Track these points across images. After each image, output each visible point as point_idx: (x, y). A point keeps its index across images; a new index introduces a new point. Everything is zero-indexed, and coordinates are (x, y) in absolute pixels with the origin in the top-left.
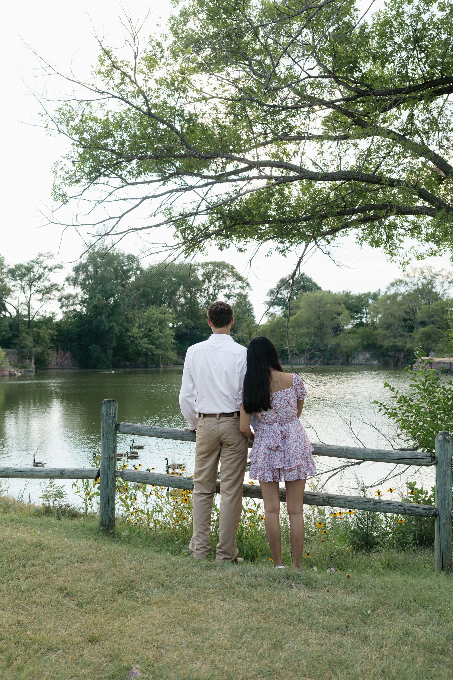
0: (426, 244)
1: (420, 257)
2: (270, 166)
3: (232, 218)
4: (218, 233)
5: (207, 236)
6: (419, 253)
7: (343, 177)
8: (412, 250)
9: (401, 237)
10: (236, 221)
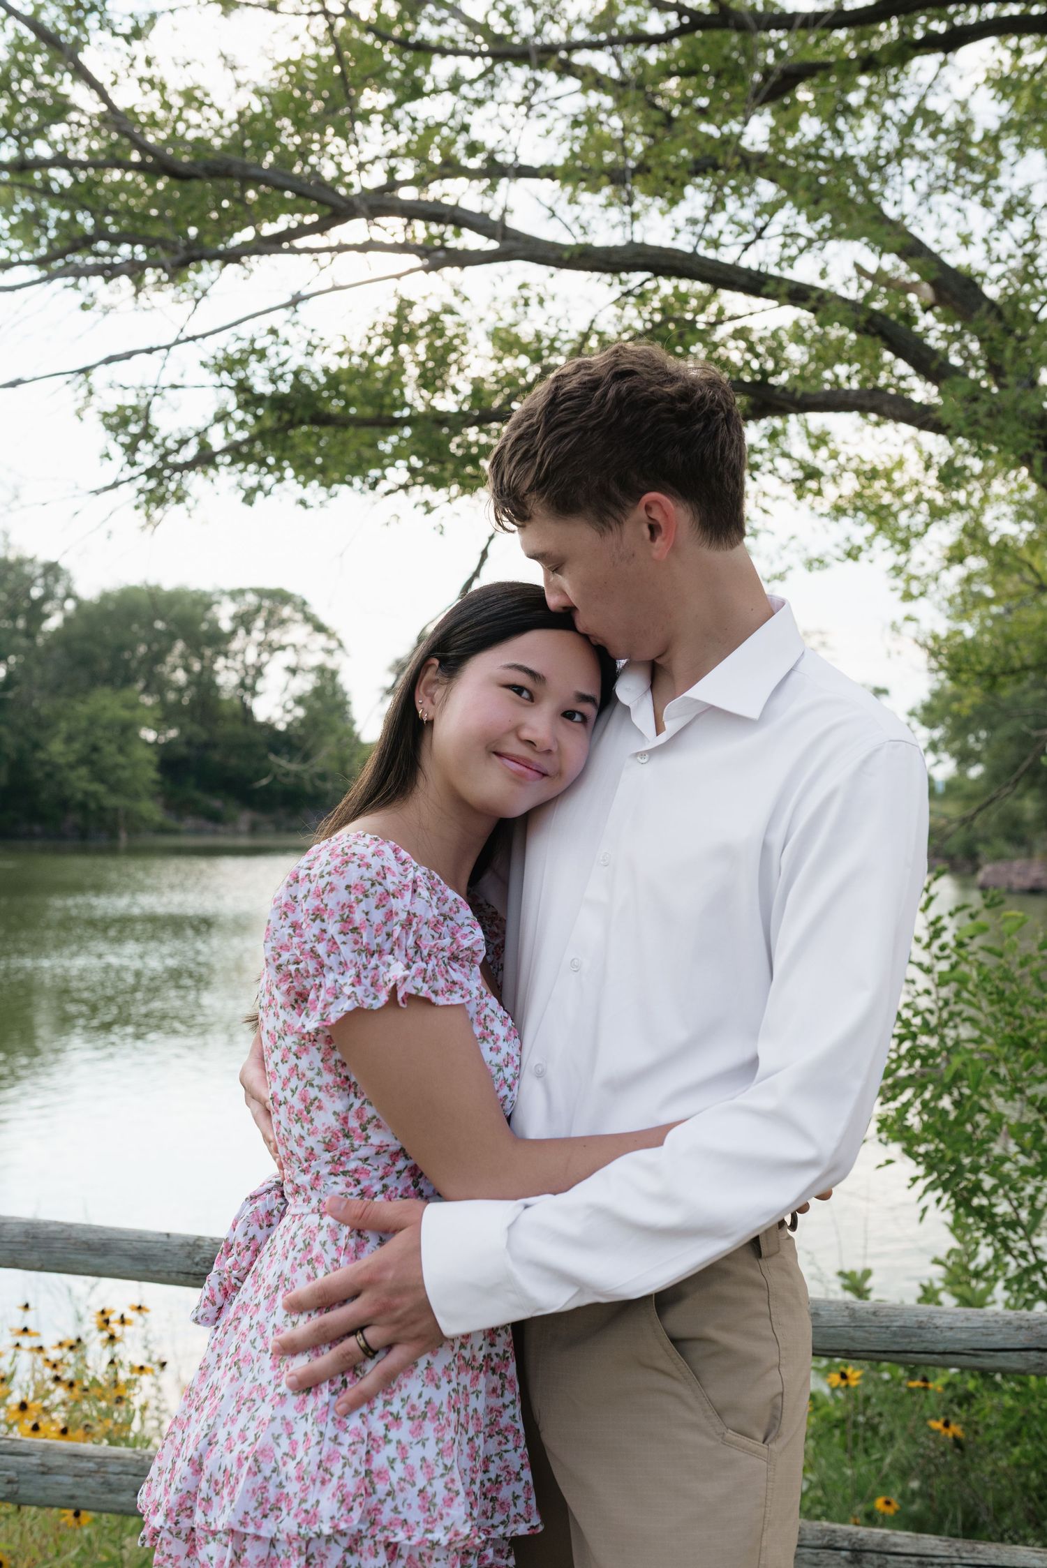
0: (833, 526)
1: (815, 563)
2: (403, 216)
3: (278, 402)
4: (238, 453)
5: (206, 459)
6: (814, 553)
7: (641, 261)
8: (794, 544)
9: (766, 504)
10: (292, 412)
